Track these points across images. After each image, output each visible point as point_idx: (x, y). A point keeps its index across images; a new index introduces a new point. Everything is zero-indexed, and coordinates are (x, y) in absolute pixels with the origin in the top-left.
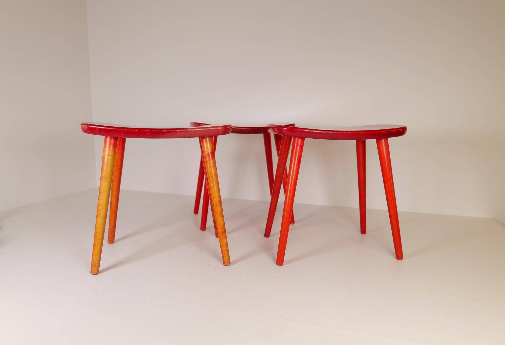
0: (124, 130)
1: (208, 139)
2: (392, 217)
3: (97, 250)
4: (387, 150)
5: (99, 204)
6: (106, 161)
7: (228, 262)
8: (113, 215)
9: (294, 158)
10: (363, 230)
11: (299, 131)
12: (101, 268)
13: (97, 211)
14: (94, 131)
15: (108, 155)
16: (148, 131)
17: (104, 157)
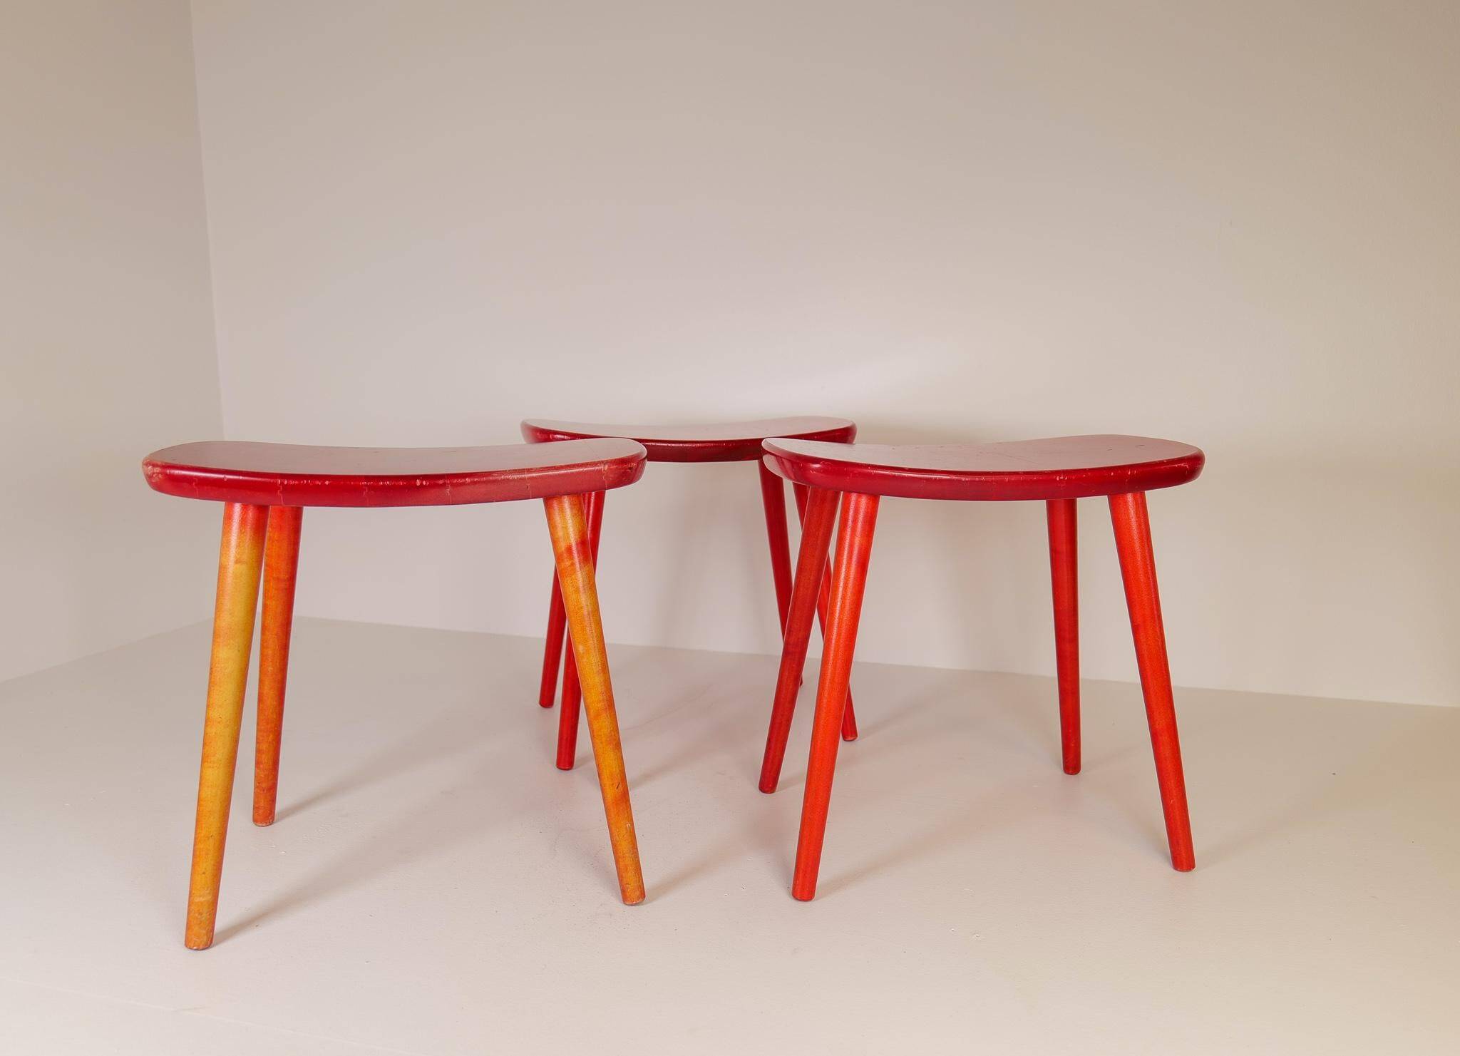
0: (286, 482)
1: (566, 502)
2: (1160, 738)
3: (203, 870)
4: (1143, 527)
5: (207, 721)
6: (229, 580)
7: (638, 893)
8: (268, 736)
9: (845, 557)
10: (1072, 763)
11: (860, 473)
12: (219, 926)
13: (204, 744)
14: (185, 485)
15: (237, 562)
16: (367, 485)
17: (222, 568)
